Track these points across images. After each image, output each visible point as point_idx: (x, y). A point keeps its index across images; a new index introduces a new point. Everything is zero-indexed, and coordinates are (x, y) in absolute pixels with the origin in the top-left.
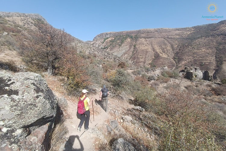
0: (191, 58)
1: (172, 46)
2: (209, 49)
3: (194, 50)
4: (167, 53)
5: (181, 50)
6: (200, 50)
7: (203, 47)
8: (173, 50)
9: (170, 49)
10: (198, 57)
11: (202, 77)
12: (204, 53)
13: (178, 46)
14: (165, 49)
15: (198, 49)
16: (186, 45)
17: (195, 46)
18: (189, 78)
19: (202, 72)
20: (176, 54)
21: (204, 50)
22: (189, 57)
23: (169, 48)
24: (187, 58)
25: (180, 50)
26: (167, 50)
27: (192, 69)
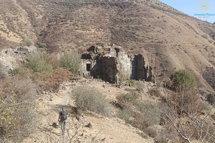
0: (73, 46)
1: (31, 16)
2: (101, 29)
3: (77, 29)
4: (20, 32)
5: (52, 27)
6: (88, 31)
7: (90, 24)
8: (34, 26)
9: (26, 22)
10: (85, 44)
11: (130, 73)
12: (95, 37)
13: (44, 18)
14: (15, 22)
15: (83, 29)
16: (60, 18)
17: (78, 21)
18: (107, 75)
19: (129, 59)
20: (41, 35)
21: (93, 31)
22: (70, 45)
23: (24, 19)
24: (65, 45)
25: (49, 26)
26: (20, 25)
27: (109, 50)
